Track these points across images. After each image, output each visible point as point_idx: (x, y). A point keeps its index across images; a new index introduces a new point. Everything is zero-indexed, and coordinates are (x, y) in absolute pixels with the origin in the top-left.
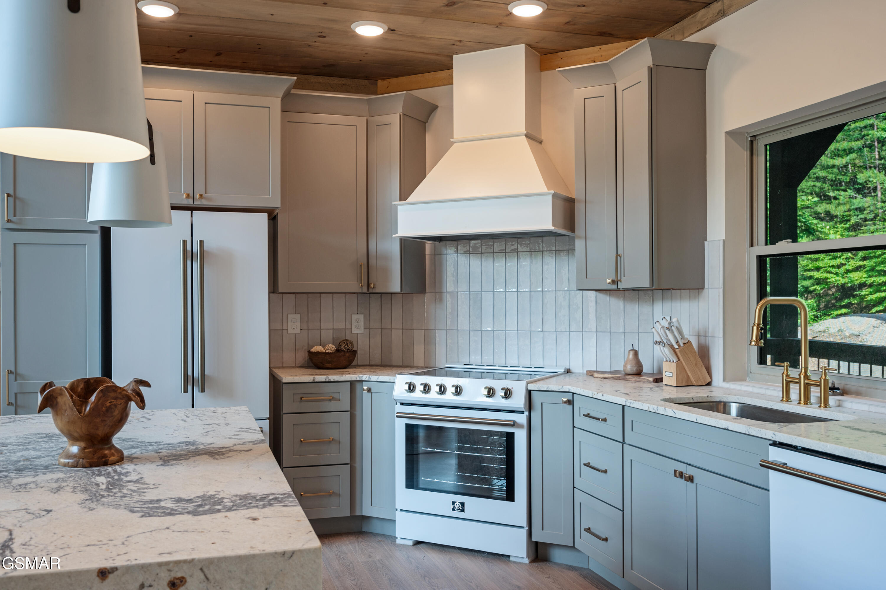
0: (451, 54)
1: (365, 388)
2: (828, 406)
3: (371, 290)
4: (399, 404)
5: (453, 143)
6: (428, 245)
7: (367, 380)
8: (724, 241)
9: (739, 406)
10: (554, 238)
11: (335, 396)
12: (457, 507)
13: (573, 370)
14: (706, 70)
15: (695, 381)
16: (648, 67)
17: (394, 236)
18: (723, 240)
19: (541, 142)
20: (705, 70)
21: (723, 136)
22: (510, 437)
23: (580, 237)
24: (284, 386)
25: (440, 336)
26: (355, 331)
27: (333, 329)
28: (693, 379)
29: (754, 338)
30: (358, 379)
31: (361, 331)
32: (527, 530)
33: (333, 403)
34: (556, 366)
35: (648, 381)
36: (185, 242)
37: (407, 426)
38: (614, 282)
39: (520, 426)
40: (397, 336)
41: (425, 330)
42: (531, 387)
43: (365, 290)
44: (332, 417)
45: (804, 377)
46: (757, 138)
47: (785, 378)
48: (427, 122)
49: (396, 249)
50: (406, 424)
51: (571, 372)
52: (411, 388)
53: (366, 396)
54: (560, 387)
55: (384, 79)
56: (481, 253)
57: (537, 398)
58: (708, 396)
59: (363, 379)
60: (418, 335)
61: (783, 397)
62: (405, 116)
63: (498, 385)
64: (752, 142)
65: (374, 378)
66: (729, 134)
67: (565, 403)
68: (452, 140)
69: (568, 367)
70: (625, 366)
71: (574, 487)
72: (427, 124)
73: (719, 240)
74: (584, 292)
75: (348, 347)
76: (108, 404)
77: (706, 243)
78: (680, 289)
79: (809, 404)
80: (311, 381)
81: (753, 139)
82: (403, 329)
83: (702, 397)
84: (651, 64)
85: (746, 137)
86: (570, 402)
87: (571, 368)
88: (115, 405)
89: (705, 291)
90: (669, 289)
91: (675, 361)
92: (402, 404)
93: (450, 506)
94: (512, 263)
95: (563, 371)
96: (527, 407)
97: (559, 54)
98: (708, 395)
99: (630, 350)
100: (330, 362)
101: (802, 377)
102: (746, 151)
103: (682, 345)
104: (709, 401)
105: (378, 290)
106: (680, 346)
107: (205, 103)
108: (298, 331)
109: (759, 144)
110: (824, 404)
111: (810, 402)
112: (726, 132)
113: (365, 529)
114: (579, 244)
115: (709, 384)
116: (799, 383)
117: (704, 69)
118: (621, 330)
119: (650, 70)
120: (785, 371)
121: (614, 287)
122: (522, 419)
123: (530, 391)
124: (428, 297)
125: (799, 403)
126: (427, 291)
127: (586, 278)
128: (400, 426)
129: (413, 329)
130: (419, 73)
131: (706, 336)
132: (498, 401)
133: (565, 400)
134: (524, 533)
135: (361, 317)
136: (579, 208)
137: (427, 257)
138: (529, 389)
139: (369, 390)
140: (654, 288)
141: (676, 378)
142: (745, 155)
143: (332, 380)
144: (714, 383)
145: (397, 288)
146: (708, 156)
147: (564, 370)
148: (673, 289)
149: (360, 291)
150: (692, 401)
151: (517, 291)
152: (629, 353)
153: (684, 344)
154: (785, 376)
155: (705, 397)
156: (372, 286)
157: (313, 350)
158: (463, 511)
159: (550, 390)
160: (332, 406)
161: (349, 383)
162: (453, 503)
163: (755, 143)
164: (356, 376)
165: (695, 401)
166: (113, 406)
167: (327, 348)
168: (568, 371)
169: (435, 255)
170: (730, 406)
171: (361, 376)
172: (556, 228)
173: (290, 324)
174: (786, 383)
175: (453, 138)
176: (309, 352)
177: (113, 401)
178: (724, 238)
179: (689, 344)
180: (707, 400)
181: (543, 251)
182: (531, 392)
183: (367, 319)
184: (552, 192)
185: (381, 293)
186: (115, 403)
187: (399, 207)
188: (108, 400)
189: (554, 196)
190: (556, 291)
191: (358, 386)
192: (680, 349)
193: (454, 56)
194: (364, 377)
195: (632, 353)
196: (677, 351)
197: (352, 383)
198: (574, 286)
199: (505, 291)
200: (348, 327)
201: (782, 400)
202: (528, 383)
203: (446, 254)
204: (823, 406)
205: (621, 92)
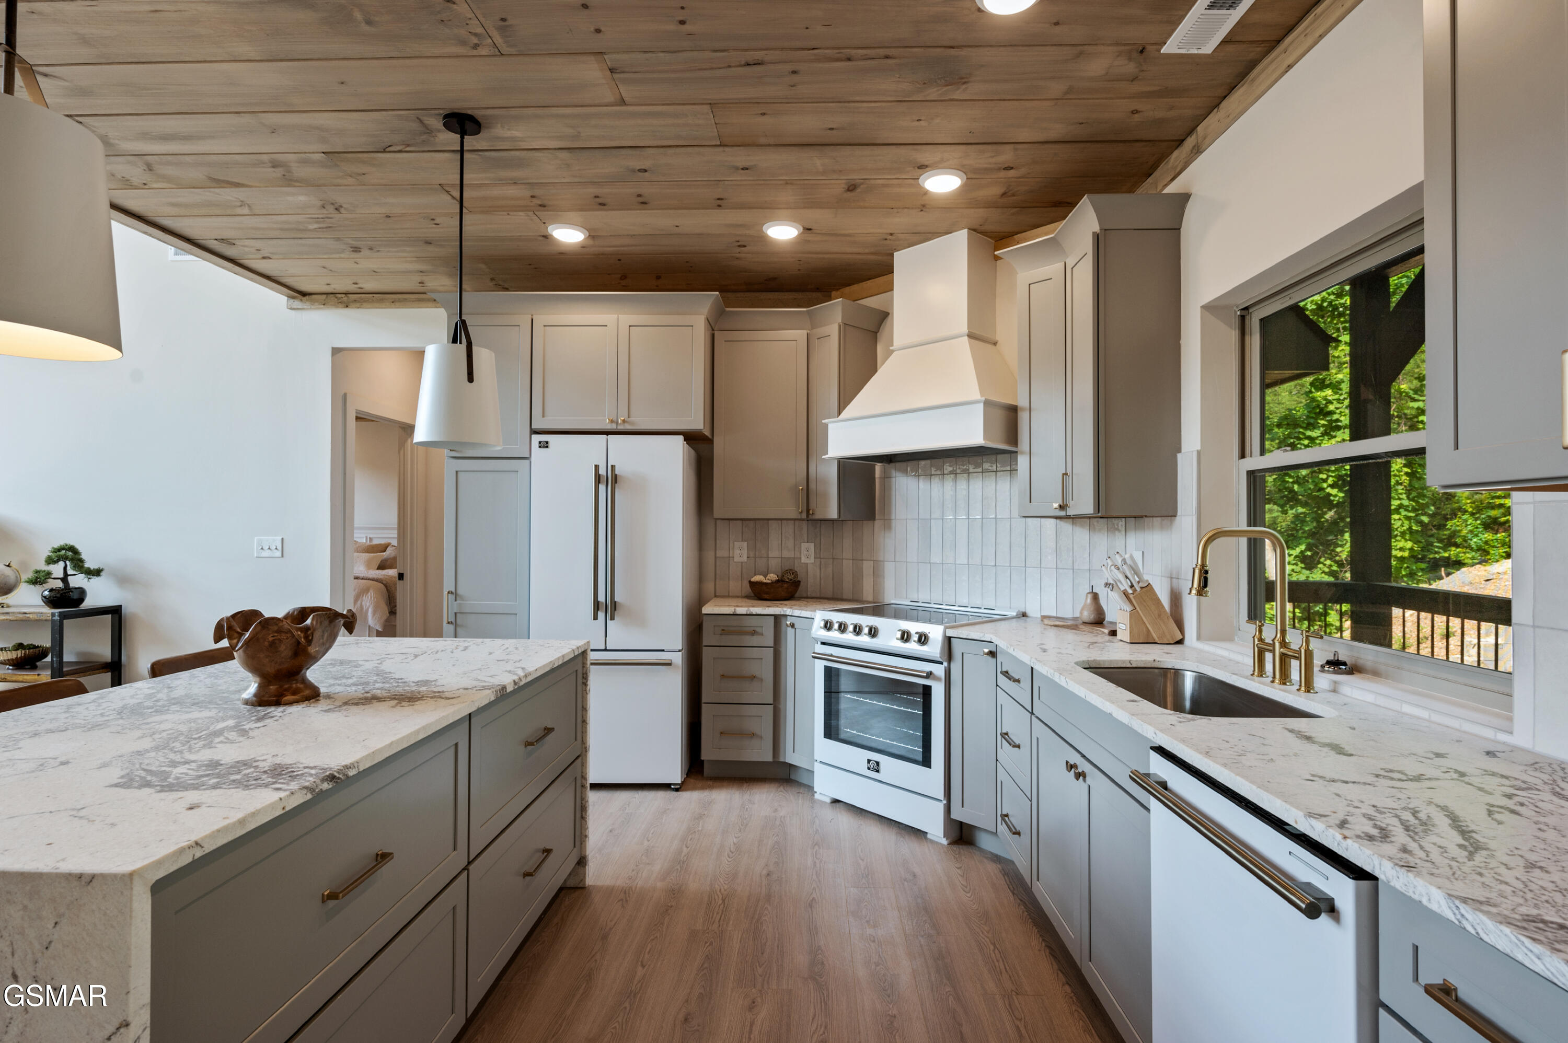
0: (891, 252)
1: (788, 623)
2: (1311, 689)
3: (811, 517)
4: (819, 643)
5: (893, 351)
6: (878, 467)
7: (790, 614)
8: (1199, 453)
9: (1196, 676)
10: (994, 456)
11: (758, 630)
12: (872, 767)
13: (1029, 613)
14: (1181, 230)
15: (1158, 638)
16: (1093, 233)
17: (823, 457)
18: (1198, 451)
19: (995, 344)
20: (1179, 229)
21: (1199, 310)
22: (927, 691)
23: (1022, 453)
24: (705, 617)
25: (889, 569)
26: (804, 560)
27: (781, 558)
28: (1154, 636)
29: (1196, 585)
30: (782, 613)
31: (812, 560)
32: (945, 804)
33: (755, 637)
34: (1010, 608)
35: (1103, 633)
36: (597, 467)
37: (826, 668)
38: (1062, 507)
39: (937, 679)
40: (847, 565)
41: (874, 561)
42: (950, 633)
43: (804, 516)
44: (755, 653)
45: (1281, 643)
46: (1250, 311)
47: (1256, 642)
48: (878, 331)
49: (832, 473)
50: (825, 666)
51: (1027, 616)
52: (828, 626)
53: (790, 631)
54: (982, 635)
55: (837, 290)
56: (931, 475)
57: (957, 647)
58: (1154, 660)
59: (787, 614)
60: (867, 566)
61: (1254, 671)
62: (845, 326)
63: (914, 627)
64: (1243, 318)
65: (797, 612)
66: (1207, 308)
67: (987, 654)
68: (891, 348)
69: (1024, 610)
70: (1081, 613)
71: (997, 760)
72: (878, 334)
73: (1192, 452)
74: (1043, 520)
75: (791, 577)
76: (271, 639)
77: (1179, 455)
78: (1153, 517)
79: (1288, 684)
80: (731, 613)
81: (1244, 313)
82: (853, 559)
83: (1145, 662)
84: (1097, 229)
85: (1235, 311)
86: (992, 654)
87: (1027, 612)
88: (280, 641)
89: (1178, 518)
90: (1142, 517)
91: (1128, 610)
92: (823, 643)
93: (866, 765)
94: (962, 484)
95: (1014, 614)
96: (946, 657)
97: (1015, 236)
98: (1155, 658)
99: (1088, 593)
100: (767, 593)
101: (1277, 645)
102: (1235, 330)
103: (1138, 589)
104: (1156, 666)
105: (817, 517)
106: (1136, 590)
107: (630, 326)
108: (745, 559)
109: (1253, 320)
110: (1305, 686)
111: (1290, 681)
112: (1203, 307)
113: (793, 777)
114: (1022, 461)
115: (1180, 642)
116: (1273, 652)
117: (1178, 227)
118: (1087, 567)
119: (1097, 238)
120: (1257, 633)
121: (1063, 513)
122: (939, 670)
123: (949, 638)
124: (878, 523)
125: (1273, 682)
126: (877, 518)
127: (1030, 502)
128: (820, 666)
129: (863, 560)
130: (869, 279)
131: (1178, 579)
132: (912, 647)
133: (986, 651)
134: (940, 807)
135: (812, 546)
136: (1023, 417)
137: (877, 481)
138: (947, 635)
139: (793, 626)
140: (1100, 515)
141: (1130, 633)
142: (1234, 335)
143: (754, 613)
144: (1187, 641)
145: (833, 513)
146: (1183, 342)
147: (1017, 613)
148: (1146, 516)
149: (799, 517)
150: (1129, 665)
151: (968, 518)
152: (1087, 596)
153: (1142, 588)
154: (1256, 640)
155: (1149, 662)
156: (811, 512)
157: (753, 580)
158: (878, 771)
159: (970, 638)
160: (755, 640)
161: (773, 617)
162: (869, 761)
163: (1247, 318)
164: (780, 609)
165: (1134, 665)
166: (277, 641)
167: (768, 577)
168: (1024, 615)
169: (884, 478)
170: (1183, 676)
171: (785, 609)
172: (987, 442)
173: (737, 552)
174: (1259, 651)
175: (892, 346)
176: (750, 582)
177: (276, 634)
178: (1199, 448)
179: (1149, 587)
180: (1153, 666)
181: (996, 471)
182: (952, 639)
183: (818, 549)
184: (983, 399)
185: (821, 520)
186: (279, 637)
187: (830, 426)
188: (269, 634)
189: (988, 404)
190: (1010, 518)
191: (783, 619)
192: (1135, 594)
193: (895, 254)
194: (788, 611)
195: (1090, 596)
196: (1131, 596)
197: (777, 618)
198: (1015, 513)
199: (956, 519)
200: (797, 555)
201: (1253, 675)
202: (946, 628)
203: (895, 477)
204: (1303, 689)
205: (1070, 270)
